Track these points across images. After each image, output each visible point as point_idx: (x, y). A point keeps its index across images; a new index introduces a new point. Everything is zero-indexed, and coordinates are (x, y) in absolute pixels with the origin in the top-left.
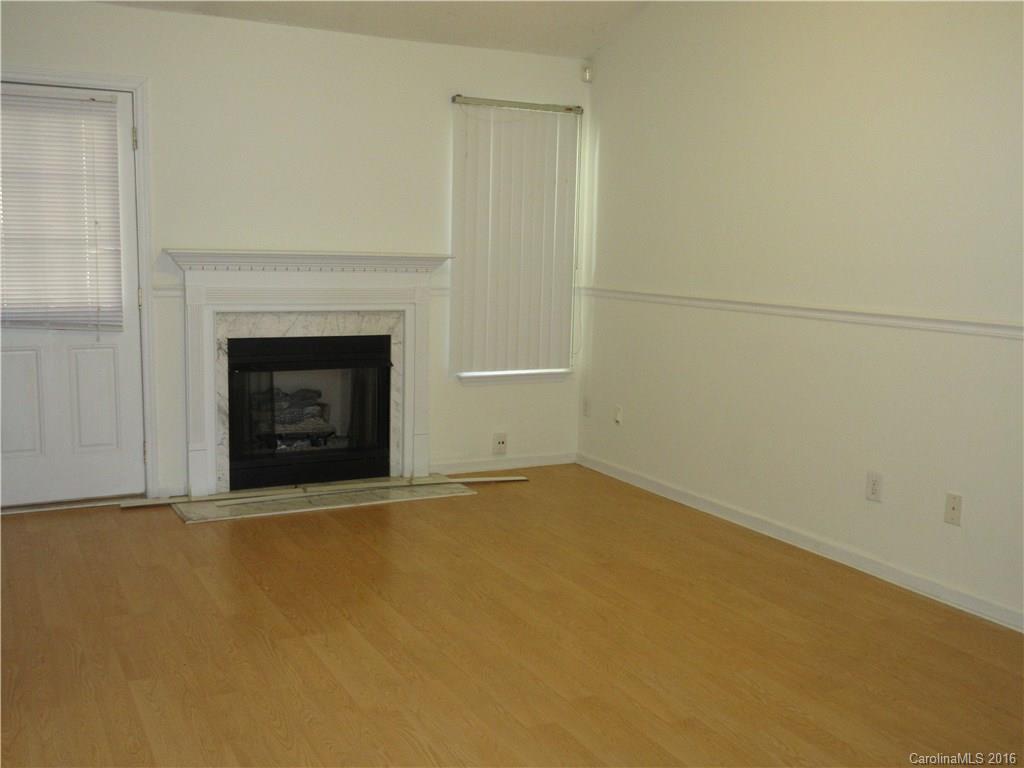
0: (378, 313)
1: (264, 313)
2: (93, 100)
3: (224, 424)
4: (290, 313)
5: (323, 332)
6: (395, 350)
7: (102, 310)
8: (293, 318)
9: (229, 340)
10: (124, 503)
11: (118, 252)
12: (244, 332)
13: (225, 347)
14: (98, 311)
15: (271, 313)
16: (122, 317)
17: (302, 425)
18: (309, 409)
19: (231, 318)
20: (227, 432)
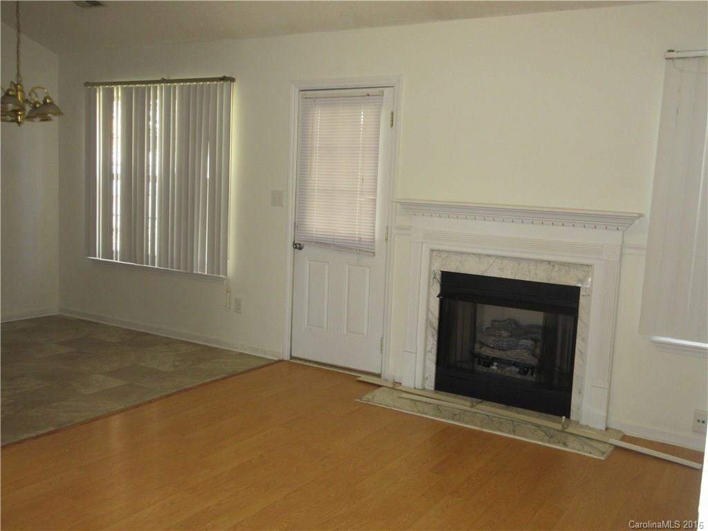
0: (568, 264)
1: (469, 254)
2: (368, 95)
3: (433, 336)
4: (489, 256)
5: (516, 275)
6: (582, 300)
7: (363, 240)
8: (491, 260)
9: (442, 272)
10: (363, 378)
11: (374, 200)
12: (453, 267)
13: (439, 277)
14: (360, 241)
15: (474, 254)
16: (374, 247)
17: (509, 353)
18: (523, 342)
19: (444, 255)
20: (435, 343)
